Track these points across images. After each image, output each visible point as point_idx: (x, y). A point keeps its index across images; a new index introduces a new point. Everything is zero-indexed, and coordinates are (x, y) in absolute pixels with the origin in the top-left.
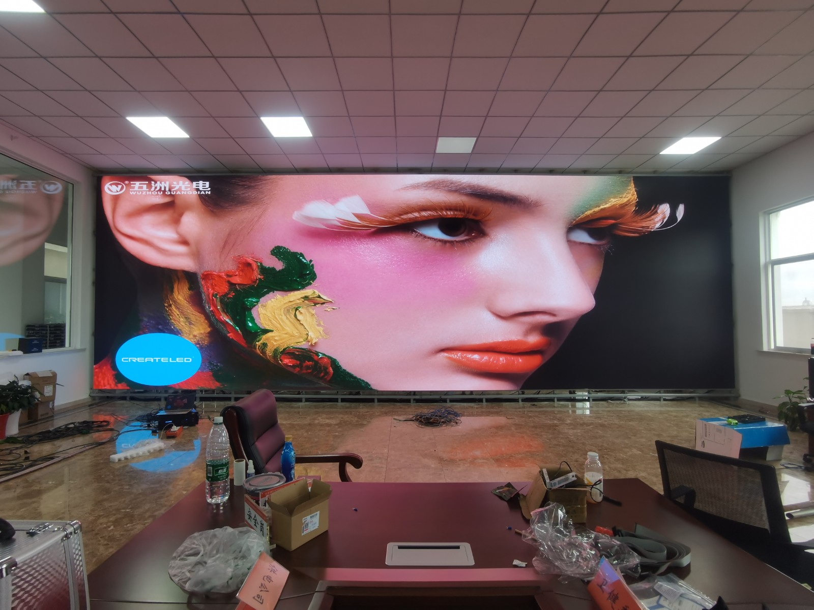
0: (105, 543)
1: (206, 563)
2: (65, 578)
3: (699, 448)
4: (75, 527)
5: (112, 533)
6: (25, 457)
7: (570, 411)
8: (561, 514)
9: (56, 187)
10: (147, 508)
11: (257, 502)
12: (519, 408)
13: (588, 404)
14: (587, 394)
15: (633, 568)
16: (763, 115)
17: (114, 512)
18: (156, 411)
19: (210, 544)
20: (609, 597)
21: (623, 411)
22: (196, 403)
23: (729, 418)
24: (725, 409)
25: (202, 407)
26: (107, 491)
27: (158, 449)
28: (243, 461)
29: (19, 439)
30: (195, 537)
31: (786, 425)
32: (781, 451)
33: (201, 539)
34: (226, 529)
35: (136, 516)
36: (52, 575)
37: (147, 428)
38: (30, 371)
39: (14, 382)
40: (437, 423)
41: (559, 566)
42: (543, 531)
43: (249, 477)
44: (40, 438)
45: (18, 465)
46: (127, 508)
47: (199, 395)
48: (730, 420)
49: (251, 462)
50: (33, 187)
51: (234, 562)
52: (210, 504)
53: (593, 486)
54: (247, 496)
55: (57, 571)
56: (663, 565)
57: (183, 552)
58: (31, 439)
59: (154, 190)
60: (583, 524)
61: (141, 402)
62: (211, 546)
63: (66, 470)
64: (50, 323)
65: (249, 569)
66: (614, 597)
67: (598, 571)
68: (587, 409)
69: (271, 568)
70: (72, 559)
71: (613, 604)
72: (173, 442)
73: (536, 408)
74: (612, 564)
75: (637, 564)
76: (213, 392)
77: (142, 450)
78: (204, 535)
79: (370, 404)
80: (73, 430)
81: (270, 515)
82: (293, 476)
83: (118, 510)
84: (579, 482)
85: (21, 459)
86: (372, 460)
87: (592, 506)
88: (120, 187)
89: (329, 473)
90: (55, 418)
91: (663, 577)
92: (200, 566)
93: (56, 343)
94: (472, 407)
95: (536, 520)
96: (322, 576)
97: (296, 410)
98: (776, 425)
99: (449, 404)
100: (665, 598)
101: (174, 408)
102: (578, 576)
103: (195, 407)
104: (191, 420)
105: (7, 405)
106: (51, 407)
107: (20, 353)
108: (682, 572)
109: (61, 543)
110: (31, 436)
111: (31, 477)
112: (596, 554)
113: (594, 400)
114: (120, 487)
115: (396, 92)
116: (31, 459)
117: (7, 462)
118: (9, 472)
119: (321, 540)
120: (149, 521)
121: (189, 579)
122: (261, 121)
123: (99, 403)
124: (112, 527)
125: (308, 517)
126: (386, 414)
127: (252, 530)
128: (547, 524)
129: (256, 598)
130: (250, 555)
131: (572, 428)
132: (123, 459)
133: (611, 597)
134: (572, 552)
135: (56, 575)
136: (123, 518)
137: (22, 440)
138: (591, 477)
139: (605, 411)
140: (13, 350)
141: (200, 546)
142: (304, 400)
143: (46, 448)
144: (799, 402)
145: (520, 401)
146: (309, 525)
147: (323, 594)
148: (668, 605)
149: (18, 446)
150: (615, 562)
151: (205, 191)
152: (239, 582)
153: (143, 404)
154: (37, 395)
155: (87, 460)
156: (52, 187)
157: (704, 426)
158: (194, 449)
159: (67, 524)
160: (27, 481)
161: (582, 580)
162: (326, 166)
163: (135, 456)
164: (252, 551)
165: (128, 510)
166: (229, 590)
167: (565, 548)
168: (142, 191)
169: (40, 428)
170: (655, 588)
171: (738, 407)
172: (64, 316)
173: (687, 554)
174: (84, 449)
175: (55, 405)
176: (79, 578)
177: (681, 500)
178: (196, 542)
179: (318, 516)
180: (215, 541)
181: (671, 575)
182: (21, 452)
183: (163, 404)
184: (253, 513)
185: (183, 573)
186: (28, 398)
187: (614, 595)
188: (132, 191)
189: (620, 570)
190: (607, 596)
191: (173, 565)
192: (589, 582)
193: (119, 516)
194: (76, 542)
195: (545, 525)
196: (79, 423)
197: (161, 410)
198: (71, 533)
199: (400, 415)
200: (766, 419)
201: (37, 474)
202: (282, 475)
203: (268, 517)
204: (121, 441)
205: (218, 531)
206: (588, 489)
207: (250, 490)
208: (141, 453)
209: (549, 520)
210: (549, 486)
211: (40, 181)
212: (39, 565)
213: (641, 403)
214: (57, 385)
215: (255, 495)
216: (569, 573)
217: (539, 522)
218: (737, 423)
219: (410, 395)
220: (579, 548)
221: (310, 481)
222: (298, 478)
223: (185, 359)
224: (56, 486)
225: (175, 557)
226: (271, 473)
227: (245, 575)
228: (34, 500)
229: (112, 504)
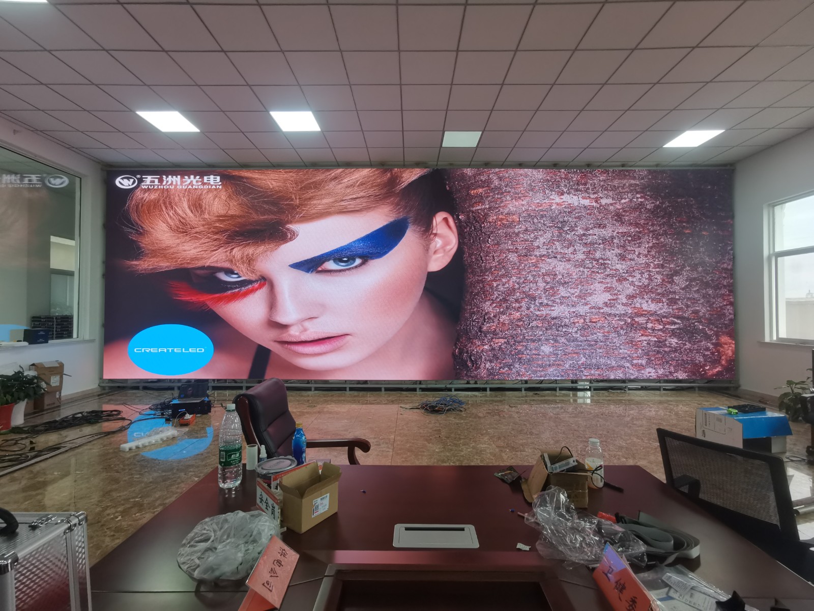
0: (112, 533)
1: (216, 549)
2: (65, 572)
3: (699, 436)
4: (80, 518)
5: (119, 524)
6: (31, 448)
7: (571, 400)
8: (563, 498)
9: (62, 180)
10: (157, 496)
11: (269, 486)
12: (522, 397)
13: (589, 393)
14: (588, 383)
15: (640, 557)
16: (769, 107)
17: (122, 502)
18: (169, 399)
19: (221, 529)
20: (616, 586)
21: (623, 400)
22: (209, 392)
23: (729, 407)
24: (724, 399)
25: (213, 395)
26: (117, 481)
27: (172, 437)
28: (255, 446)
29: (24, 429)
30: (206, 523)
31: (787, 416)
32: (785, 443)
33: (211, 524)
34: (238, 513)
35: (145, 505)
36: (51, 569)
37: (160, 417)
38: (35, 362)
39: (19, 372)
40: (442, 411)
41: (563, 551)
42: (545, 515)
43: (261, 461)
44: (46, 428)
45: (24, 456)
46: (136, 497)
47: (211, 384)
48: (730, 409)
49: (263, 448)
50: (38, 180)
51: (245, 546)
52: (222, 490)
53: (594, 471)
54: (259, 479)
55: (57, 566)
56: (670, 555)
57: (192, 539)
58: (36, 429)
59: (166, 185)
60: (585, 509)
61: (154, 391)
62: (222, 531)
63: (73, 461)
64: (57, 314)
65: (259, 553)
66: (621, 587)
67: (602, 558)
68: (588, 398)
69: (281, 552)
70: (74, 552)
71: (621, 594)
72: (186, 429)
73: (539, 397)
74: (617, 552)
75: (644, 553)
76: (225, 381)
77: (154, 439)
78: (215, 521)
79: (378, 392)
80: (80, 419)
81: (281, 498)
82: (304, 460)
83: (127, 500)
84: (580, 467)
85: (26, 449)
86: (379, 445)
87: (593, 491)
88: (132, 180)
89: (339, 458)
90: (61, 408)
91: (672, 568)
92: (210, 553)
93: (63, 334)
94: (476, 396)
95: (538, 503)
96: (331, 558)
97: (306, 399)
98: (776, 415)
99: (454, 393)
100: (675, 590)
101: (186, 396)
102: (582, 562)
103: (208, 396)
104: (204, 409)
105: (12, 395)
106: (58, 397)
107: (26, 344)
108: (692, 565)
109: (63, 536)
110: (37, 426)
111: (37, 468)
112: (600, 541)
113: (595, 390)
114: (130, 476)
115: (403, 86)
116: (36, 449)
117: (13, 453)
118: (14, 463)
119: (331, 521)
120: (159, 509)
121: (198, 566)
122: (270, 116)
123: (109, 393)
124: (120, 518)
125: (319, 499)
126: (393, 402)
127: (264, 513)
128: (549, 508)
129: (266, 584)
130: (260, 539)
131: (573, 417)
132: (134, 448)
133: (618, 586)
134: (576, 537)
135: (56, 569)
136: (132, 507)
137: (28, 430)
138: (591, 463)
139: (606, 400)
140: (18, 341)
141: (211, 531)
142: (313, 389)
143: (52, 438)
144: (802, 393)
145: (523, 390)
146: (320, 507)
147: (331, 578)
148: (679, 597)
149: (24, 436)
150: (620, 549)
151: (216, 186)
152: (248, 567)
153: (156, 393)
154: (43, 385)
155: (95, 449)
156: (58, 181)
157: (704, 415)
158: (206, 436)
159: (71, 516)
160: (32, 472)
161: (586, 566)
162: (334, 160)
163: (147, 444)
164: (263, 534)
165: (137, 500)
166: (239, 577)
167: (568, 532)
168: (154, 185)
169: (47, 418)
170: (663, 578)
171: (737, 397)
172: (71, 307)
173: (696, 545)
174: (91, 439)
175: (62, 395)
176: (81, 571)
177: (685, 489)
178: (207, 528)
179: (328, 497)
180: (226, 526)
181: (679, 567)
182: (27, 442)
183: (176, 393)
184: (265, 496)
185: (193, 560)
186: (34, 388)
187: (620, 584)
188: (143, 185)
189: (626, 558)
190: (614, 584)
191: (183, 553)
192: (594, 569)
193: (128, 506)
194: (80, 536)
195: (547, 509)
196: (87, 412)
197: (174, 399)
198: (75, 525)
199: (406, 403)
200: (766, 409)
201: (43, 465)
202: (294, 459)
203: (279, 500)
204: (133, 431)
205: (230, 516)
206: (589, 474)
207: (262, 474)
208: (154, 441)
209: (551, 503)
210: (550, 470)
211: (45, 175)
212: (38, 561)
213: (641, 392)
214: (64, 376)
215: (267, 478)
216: (573, 559)
217: (541, 505)
218: (737, 413)
219: (416, 384)
220: (582, 533)
221: (320, 464)
222: (309, 461)
223: (198, 349)
224: (63, 477)
225: (185, 544)
226: (283, 457)
227: (255, 560)
228: (39, 491)
229: (121, 494)
